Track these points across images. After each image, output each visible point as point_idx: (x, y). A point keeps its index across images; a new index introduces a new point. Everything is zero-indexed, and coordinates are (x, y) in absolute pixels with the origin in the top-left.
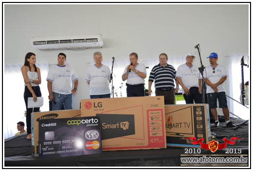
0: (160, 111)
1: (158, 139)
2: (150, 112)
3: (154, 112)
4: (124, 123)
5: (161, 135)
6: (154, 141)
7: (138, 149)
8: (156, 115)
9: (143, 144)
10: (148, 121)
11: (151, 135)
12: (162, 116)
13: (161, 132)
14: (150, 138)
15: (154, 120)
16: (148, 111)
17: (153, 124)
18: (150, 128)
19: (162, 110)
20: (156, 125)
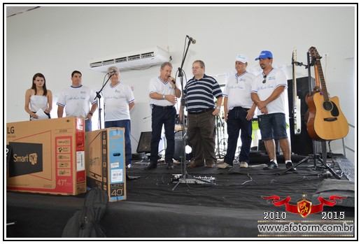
0: (69, 139)
1: (65, 180)
2: (58, 140)
3: (63, 140)
4: (33, 155)
5: (69, 175)
6: (61, 182)
7: (46, 193)
8: (64, 144)
9: (51, 186)
10: (56, 154)
11: (59, 175)
12: (71, 146)
13: (70, 171)
14: (58, 178)
15: (62, 151)
16: (57, 138)
17: (61, 157)
18: (58, 163)
19: (71, 137)
20: (64, 160)
